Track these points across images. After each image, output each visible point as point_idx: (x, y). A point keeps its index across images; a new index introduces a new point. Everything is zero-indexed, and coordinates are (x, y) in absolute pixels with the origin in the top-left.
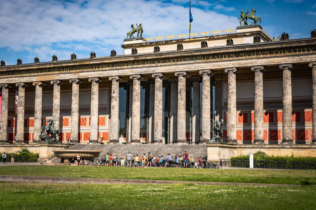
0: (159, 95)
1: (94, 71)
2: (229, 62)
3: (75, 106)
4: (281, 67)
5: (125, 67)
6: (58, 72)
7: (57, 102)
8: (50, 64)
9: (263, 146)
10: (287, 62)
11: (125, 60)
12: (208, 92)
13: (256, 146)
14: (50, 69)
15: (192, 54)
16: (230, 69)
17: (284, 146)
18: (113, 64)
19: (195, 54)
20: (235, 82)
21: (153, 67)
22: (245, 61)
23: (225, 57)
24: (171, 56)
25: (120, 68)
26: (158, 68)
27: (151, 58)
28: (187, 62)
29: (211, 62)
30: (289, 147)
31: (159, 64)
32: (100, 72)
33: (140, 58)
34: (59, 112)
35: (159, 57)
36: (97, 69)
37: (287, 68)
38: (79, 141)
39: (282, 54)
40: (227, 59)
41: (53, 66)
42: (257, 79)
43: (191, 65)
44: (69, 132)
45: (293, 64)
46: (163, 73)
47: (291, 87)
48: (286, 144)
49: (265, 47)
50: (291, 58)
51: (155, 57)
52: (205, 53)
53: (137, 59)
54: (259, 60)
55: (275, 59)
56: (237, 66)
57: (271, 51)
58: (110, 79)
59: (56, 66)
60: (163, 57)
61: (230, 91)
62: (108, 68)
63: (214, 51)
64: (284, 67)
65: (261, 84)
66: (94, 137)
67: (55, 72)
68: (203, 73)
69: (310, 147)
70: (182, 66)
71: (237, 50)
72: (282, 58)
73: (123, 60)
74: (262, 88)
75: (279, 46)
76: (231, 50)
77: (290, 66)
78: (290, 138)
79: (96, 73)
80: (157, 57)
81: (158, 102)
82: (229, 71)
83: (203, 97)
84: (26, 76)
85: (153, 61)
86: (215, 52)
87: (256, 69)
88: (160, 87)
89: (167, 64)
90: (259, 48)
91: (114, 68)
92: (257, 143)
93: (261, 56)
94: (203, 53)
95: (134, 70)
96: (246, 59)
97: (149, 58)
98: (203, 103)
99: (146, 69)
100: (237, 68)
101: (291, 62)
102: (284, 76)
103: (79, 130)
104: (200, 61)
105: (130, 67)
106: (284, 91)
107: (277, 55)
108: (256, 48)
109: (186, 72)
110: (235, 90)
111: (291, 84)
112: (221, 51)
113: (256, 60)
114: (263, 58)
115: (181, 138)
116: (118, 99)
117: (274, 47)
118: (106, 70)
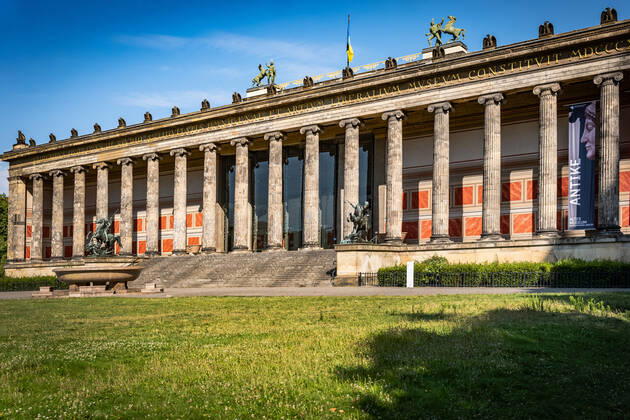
0: (276, 169)
1: (177, 138)
2: (390, 101)
3: (152, 196)
4: (481, 100)
5: (224, 126)
6: (127, 144)
7: (127, 192)
8: (114, 131)
9: (446, 247)
10: (493, 91)
11: (222, 114)
12: (355, 157)
13: (433, 247)
14: (115, 141)
15: (327, 93)
16: (392, 114)
17: (483, 245)
18: (205, 123)
19: (332, 92)
20: (399, 135)
21: (266, 121)
22: (418, 96)
23: (383, 92)
24: (293, 100)
25: (215, 128)
26: (275, 123)
27: (262, 106)
28: (319, 108)
29: (359, 104)
30: (492, 245)
31: (276, 116)
32: (186, 139)
33: (245, 109)
34: (130, 207)
35: (274, 104)
36: (182, 134)
37: (492, 102)
38: (159, 253)
39: (485, 76)
40: (388, 94)
41: (118, 135)
42: (438, 127)
43: (326, 113)
44: (144, 239)
45: (504, 93)
46: (281, 131)
47: (499, 135)
48: (487, 240)
49: (453, 67)
50: (500, 81)
51: (268, 105)
52: (349, 89)
53: (240, 111)
54: (443, 92)
55: (470, 87)
56: (403, 107)
57: (463, 72)
58: (201, 148)
59: (123, 134)
60: (280, 103)
61: (391, 152)
62: (199, 131)
63: (363, 83)
64: (487, 100)
65: (446, 134)
66: (180, 245)
67: (123, 145)
68: (346, 124)
69: (530, 243)
70: (311, 116)
71: (403, 77)
72: (483, 84)
73: (218, 115)
74: (448, 142)
75: (478, 61)
76: (392, 79)
77: (499, 97)
78: (496, 230)
79: (180, 140)
80: (272, 104)
81: (273, 180)
82: (389, 117)
83: (346, 166)
84: (84, 156)
85: (266, 111)
86: (365, 85)
87: (436, 109)
88: (277, 155)
89: (287, 114)
90: (441, 69)
91: (208, 129)
92: (435, 242)
93: (448, 83)
94: (345, 89)
95: (237, 130)
96: (419, 93)
97: (258, 107)
98: (347, 178)
99: (254, 127)
100: (403, 110)
101: (501, 90)
102: (487, 116)
103: (160, 236)
104: (341, 104)
105: (230, 125)
106: (487, 145)
107: (476, 78)
108: (435, 70)
109: (319, 125)
110: (399, 151)
111: (499, 129)
112: (376, 83)
113: (437, 92)
114: (449, 87)
115: (310, 240)
116: (214, 181)
117: (468, 63)
118: (194, 135)
